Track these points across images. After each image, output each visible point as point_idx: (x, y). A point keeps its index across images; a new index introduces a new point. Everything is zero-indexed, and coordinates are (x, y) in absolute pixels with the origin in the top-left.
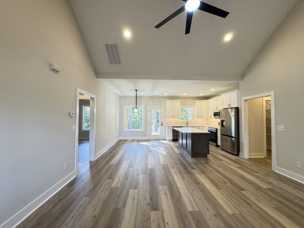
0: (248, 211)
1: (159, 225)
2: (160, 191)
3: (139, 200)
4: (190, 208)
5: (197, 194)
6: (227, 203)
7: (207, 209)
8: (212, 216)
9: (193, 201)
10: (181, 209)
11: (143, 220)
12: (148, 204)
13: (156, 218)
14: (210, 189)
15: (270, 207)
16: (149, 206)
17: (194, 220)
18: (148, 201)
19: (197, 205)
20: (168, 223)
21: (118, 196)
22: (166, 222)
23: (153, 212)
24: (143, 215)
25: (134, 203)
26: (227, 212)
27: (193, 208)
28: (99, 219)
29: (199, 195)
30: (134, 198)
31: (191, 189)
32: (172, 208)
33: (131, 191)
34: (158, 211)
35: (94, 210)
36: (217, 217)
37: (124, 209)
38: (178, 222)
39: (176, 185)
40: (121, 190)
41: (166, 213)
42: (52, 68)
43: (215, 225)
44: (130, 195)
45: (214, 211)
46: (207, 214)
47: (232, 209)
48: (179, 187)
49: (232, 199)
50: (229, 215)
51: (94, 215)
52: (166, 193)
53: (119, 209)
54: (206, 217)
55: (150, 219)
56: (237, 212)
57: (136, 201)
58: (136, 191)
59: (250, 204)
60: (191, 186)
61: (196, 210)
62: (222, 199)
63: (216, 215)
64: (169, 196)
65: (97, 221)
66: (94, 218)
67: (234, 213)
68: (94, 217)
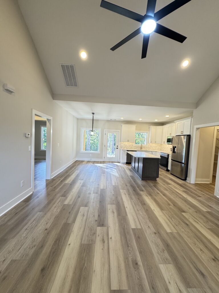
0: (185, 231)
1: (103, 239)
2: (108, 209)
3: (88, 217)
4: (133, 226)
5: (142, 214)
6: (167, 223)
7: (149, 227)
8: (151, 233)
9: (137, 220)
10: (125, 226)
11: (90, 234)
12: (96, 221)
13: (101, 233)
14: (154, 210)
15: (205, 228)
16: (97, 222)
17: (135, 236)
18: (96, 218)
19: (140, 224)
20: (111, 238)
21: (70, 212)
22: (110, 237)
23: (100, 227)
24: (90, 229)
25: (83, 219)
26: (166, 231)
27: (136, 225)
28: (50, 232)
29: (143, 214)
30: (84, 214)
31: (137, 209)
32: (117, 225)
33: (82, 208)
34: (104, 227)
35: (47, 223)
36: (157, 235)
37: (74, 224)
38: (121, 237)
39: (124, 205)
40: (73, 207)
41: (111, 228)
42: (6, 88)
43: (153, 241)
44: (81, 212)
45: (154, 228)
46: (148, 231)
47: (171, 229)
48: (126, 207)
49: (172, 220)
50: (167, 233)
51: (46, 228)
52: (113, 212)
53: (69, 224)
54: (146, 235)
55: (96, 234)
56: (175, 231)
57: (85, 217)
58: (87, 208)
59: (187, 225)
60: (137, 206)
61: (139, 228)
62: (164, 219)
63: (155, 233)
64: (116, 214)
65: (48, 233)
66: (46, 231)
67: (172, 232)
68: (46, 229)
